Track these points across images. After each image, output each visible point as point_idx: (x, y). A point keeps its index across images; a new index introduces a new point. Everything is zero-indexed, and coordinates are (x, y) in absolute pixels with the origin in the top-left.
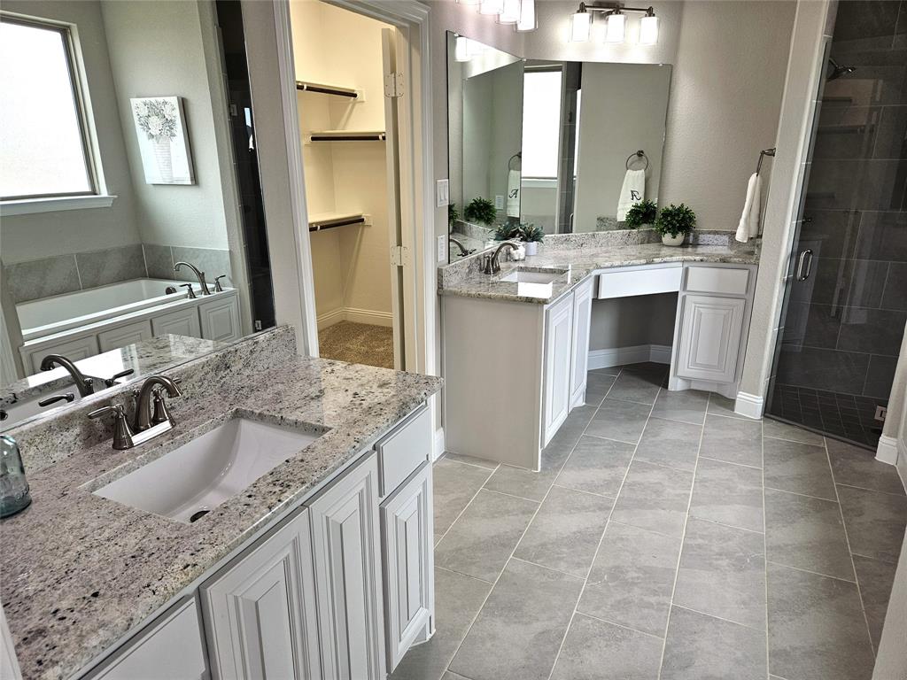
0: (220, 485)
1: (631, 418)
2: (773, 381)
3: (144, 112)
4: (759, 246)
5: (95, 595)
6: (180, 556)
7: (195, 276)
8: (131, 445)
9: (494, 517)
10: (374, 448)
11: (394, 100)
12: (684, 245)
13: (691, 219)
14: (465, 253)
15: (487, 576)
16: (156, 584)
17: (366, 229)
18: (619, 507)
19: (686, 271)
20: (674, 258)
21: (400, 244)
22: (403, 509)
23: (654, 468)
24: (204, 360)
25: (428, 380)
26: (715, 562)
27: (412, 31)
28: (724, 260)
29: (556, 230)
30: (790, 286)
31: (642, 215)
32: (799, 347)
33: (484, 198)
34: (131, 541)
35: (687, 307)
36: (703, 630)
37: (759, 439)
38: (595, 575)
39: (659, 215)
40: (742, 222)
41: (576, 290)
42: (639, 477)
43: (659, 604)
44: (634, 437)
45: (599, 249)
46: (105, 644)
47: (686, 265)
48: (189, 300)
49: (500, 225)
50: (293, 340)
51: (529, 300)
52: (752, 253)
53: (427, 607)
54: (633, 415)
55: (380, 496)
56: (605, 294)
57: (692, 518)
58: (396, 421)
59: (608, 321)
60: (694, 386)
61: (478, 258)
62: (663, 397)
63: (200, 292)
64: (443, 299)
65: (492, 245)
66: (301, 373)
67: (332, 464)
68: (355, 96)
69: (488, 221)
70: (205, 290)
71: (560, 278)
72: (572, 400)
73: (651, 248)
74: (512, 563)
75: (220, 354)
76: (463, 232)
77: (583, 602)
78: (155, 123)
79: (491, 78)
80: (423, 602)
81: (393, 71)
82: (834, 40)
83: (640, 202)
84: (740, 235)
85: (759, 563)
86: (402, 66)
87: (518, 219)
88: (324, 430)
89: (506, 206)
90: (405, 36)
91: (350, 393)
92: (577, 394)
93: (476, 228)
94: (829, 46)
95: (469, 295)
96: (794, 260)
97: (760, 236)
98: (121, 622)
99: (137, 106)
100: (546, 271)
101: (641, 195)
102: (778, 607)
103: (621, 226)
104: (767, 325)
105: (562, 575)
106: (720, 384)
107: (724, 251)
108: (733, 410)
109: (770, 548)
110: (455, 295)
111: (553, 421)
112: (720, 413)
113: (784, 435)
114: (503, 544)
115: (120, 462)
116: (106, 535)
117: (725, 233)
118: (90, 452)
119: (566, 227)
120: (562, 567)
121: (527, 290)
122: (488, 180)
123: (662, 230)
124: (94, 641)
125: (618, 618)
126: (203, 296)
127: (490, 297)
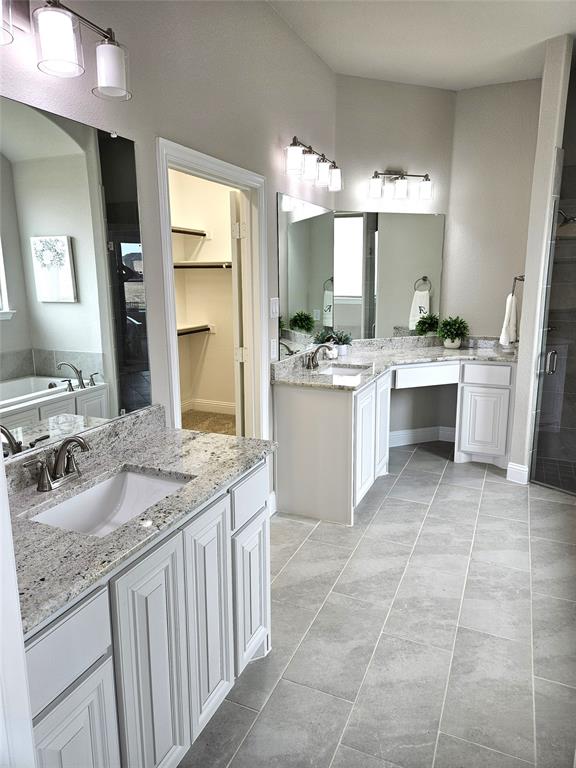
0: (112, 521)
1: (425, 484)
2: (535, 453)
3: (40, 247)
4: (516, 348)
5: (43, 580)
6: (99, 556)
7: (74, 373)
8: (51, 489)
9: (316, 562)
10: (228, 492)
11: (239, 241)
12: (462, 347)
13: (465, 328)
14: (291, 353)
15: (312, 607)
16: (84, 573)
17: (211, 337)
18: (416, 553)
19: (463, 368)
20: (454, 358)
21: (242, 345)
22: (248, 541)
23: (443, 522)
24: (100, 428)
25: (266, 444)
26: (491, 594)
27: (252, 194)
28: (491, 359)
29: (362, 336)
30: (542, 379)
31: (428, 325)
32: (556, 428)
33: (305, 312)
34: (62, 548)
35: (465, 396)
36: (482, 644)
37: (526, 500)
38: (397, 604)
39: (441, 325)
40: (504, 330)
41: (379, 382)
42: (431, 530)
43: (447, 626)
44: (428, 498)
45: (394, 351)
46: (54, 609)
47: (462, 363)
48: (68, 393)
49: (318, 332)
50: (163, 416)
51: (341, 388)
52: (513, 354)
53: (265, 626)
54: (426, 481)
55: (232, 529)
56: (400, 385)
57: (473, 560)
58: (244, 472)
59: (405, 407)
60: (475, 459)
61: (301, 357)
62: (451, 468)
63: (77, 387)
64: (275, 388)
65: (312, 347)
66: (169, 439)
67: (199, 499)
68: (205, 235)
69: (308, 330)
70: (82, 385)
71: (366, 372)
72: (377, 470)
73: (436, 350)
74: (331, 597)
75: (112, 424)
76: (289, 339)
77: (388, 625)
78: (48, 255)
79: (309, 223)
80: (262, 622)
81: (238, 220)
82: (561, 198)
83: (426, 316)
84: (503, 340)
85: (526, 594)
86: (244, 218)
87: (332, 328)
88: (191, 477)
89: (322, 318)
90: (247, 196)
91: (209, 453)
92: (381, 465)
93: (299, 335)
94: (557, 203)
95: (295, 385)
96: (544, 359)
97: (517, 341)
98: (64, 596)
99: (35, 243)
100: (354, 367)
101: (427, 309)
102: (540, 627)
103: (413, 333)
104: (527, 408)
105: (371, 605)
106: (495, 458)
107: (491, 353)
108: (505, 477)
109: (535, 583)
110: (283, 384)
111: (362, 487)
112: (496, 480)
113: (547, 496)
114: (325, 582)
115: (44, 499)
116: (43, 544)
117: (492, 339)
118: (21, 494)
119: (370, 334)
120: (371, 599)
121: (339, 380)
122: (308, 299)
123: (443, 336)
124: (47, 607)
125: (416, 636)
126: (80, 390)
127: (311, 386)
